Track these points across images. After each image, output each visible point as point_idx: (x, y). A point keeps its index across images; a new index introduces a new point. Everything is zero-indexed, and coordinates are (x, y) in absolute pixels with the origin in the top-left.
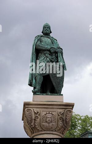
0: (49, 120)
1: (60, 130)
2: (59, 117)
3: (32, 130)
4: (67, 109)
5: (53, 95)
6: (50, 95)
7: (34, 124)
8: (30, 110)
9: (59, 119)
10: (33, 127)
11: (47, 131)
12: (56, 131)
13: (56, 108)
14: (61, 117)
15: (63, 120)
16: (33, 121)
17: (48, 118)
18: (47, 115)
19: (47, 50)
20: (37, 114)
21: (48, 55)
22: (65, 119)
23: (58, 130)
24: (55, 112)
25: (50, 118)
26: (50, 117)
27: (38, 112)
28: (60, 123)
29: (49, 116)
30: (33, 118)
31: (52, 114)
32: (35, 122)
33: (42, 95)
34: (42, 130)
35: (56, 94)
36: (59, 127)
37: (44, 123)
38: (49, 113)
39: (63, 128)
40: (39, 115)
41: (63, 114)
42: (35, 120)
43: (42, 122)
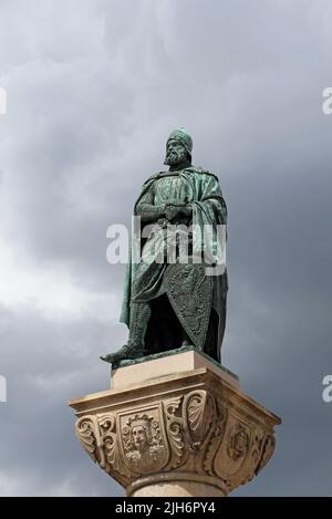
0: (139, 441)
1: (183, 465)
2: (169, 423)
4: (189, 390)
7: (106, 461)
8: (88, 420)
9: (168, 428)
11: (146, 476)
14: (175, 423)
15: (181, 431)
16: (101, 452)
17: (135, 433)
18: (133, 424)
20: (108, 428)
22: (185, 425)
23: (179, 466)
24: (156, 411)
26: (141, 428)
27: (109, 423)
28: (177, 442)
30: (99, 444)
31: (145, 418)
34: (134, 475)
36: (176, 456)
37: (130, 453)
38: (137, 418)
40: (114, 431)
41: (178, 412)
42: (104, 447)
43: (126, 451)
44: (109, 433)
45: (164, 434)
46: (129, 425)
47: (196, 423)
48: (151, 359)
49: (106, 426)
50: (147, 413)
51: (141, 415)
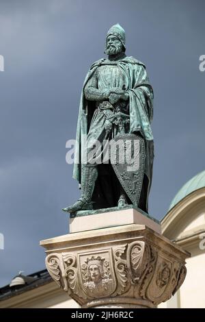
0: (94, 275)
2: (116, 263)
4: (132, 241)
7: (69, 287)
8: (56, 257)
9: (116, 267)
11: (98, 299)
12: (118, 295)
13: (108, 244)
14: (121, 264)
15: (126, 269)
16: (65, 281)
17: (92, 269)
19: (105, 99)
20: (70, 264)
21: (109, 112)
22: (129, 266)
24: (107, 254)
25: (95, 269)
27: (71, 260)
28: (122, 276)
29: (94, 264)
30: (64, 274)
31: (99, 259)
32: (68, 284)
36: (122, 286)
37: (87, 283)
38: (93, 259)
40: (75, 266)
41: (124, 256)
42: (67, 278)
43: (84, 281)
44: (71, 267)
45: (113, 271)
46: (87, 263)
47: (136, 265)
48: (101, 212)
49: (69, 262)
50: (100, 255)
51: (96, 257)
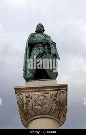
0: (41, 103)
1: (54, 113)
2: (52, 99)
3: (25, 117)
4: (60, 90)
5: (46, 80)
6: (43, 80)
8: (21, 94)
9: (52, 100)
10: (26, 113)
11: (40, 115)
13: (48, 91)
14: (54, 99)
15: (57, 102)
16: (25, 105)
17: (40, 100)
19: (40, 43)
20: (28, 98)
21: (41, 47)
22: (58, 100)
23: (53, 113)
24: (48, 94)
25: (42, 100)
27: (29, 96)
28: (54, 105)
29: (41, 98)
30: (25, 102)
31: (44, 96)
33: (35, 81)
34: (35, 114)
35: (49, 79)
36: (53, 110)
37: (37, 107)
38: (41, 95)
39: (57, 111)
40: (31, 99)
41: (56, 96)
42: (26, 104)
43: (35, 106)
44: (29, 99)
45: (50, 102)
46: (37, 97)
47: (62, 100)
49: (28, 97)
50: (45, 95)
51: (43, 95)
